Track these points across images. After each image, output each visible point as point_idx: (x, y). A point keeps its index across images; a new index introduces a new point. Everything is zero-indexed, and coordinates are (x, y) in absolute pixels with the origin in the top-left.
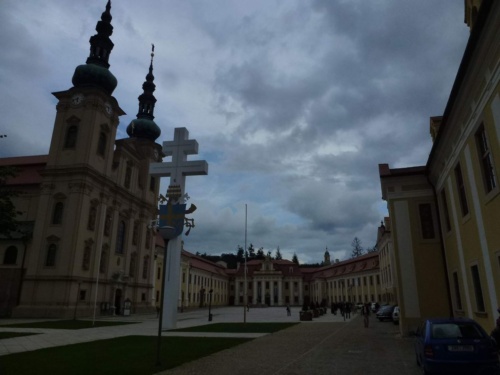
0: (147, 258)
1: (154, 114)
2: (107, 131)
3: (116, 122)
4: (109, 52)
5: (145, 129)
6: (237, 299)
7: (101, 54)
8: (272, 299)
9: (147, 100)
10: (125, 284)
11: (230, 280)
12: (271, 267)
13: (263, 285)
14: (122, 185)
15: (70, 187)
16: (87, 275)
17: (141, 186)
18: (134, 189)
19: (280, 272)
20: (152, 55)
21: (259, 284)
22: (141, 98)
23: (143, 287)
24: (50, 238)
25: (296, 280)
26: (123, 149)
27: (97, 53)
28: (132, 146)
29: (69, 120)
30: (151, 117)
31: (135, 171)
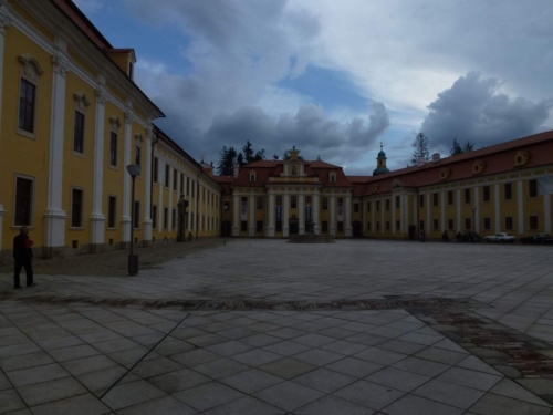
6: (236, 225)
8: (301, 225)
11: (223, 193)
13: (286, 202)
19: (316, 180)
25: (340, 194)
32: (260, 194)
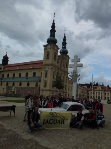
0: (66, 85)
1: (66, 47)
2: (56, 54)
3: (58, 51)
4: (55, 33)
5: (65, 52)
6: (90, 97)
8: (100, 98)
9: (64, 44)
10: (61, 92)
11: (88, 91)
12: (100, 88)
13: (98, 93)
14: (59, 66)
15: (49, 69)
16: (53, 89)
17: (64, 67)
18: (62, 68)
19: (103, 90)
20: (65, 31)
21: (97, 93)
22: (63, 43)
23: (65, 92)
24: (45, 81)
25: (108, 92)
26: (60, 58)
27: (52, 34)
28: (61, 57)
29: (47, 52)
30: (66, 48)
31: (63, 64)
32: (94, 92)
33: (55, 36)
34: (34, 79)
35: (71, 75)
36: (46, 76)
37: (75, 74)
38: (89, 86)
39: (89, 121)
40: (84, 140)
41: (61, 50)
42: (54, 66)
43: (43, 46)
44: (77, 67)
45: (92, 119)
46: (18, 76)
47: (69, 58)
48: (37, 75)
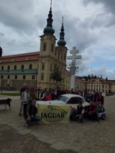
0: (64, 78)
2: (53, 45)
3: (55, 42)
4: (52, 22)
5: (62, 43)
6: (88, 89)
7: (50, 24)
9: (62, 34)
10: (59, 85)
11: (86, 84)
12: (99, 81)
13: (96, 86)
14: (57, 59)
15: (46, 61)
16: (50, 82)
17: (62, 59)
18: (60, 60)
19: (101, 83)
20: (63, 20)
21: (95, 85)
22: (60, 34)
23: (63, 85)
24: (42, 73)
25: (106, 85)
26: (57, 49)
27: (49, 24)
28: (59, 48)
29: (44, 43)
30: (63, 39)
31: (60, 55)
32: (92, 84)
33: (52, 25)
34: (30, 72)
35: (69, 68)
36: (43, 69)
37: (73, 66)
38: (87, 78)
39: (90, 114)
40: (85, 133)
41: (59, 41)
42: (51, 58)
43: (40, 36)
44: (75, 59)
45: (93, 112)
46: (13, 69)
47: (67, 50)
48: (33, 67)
